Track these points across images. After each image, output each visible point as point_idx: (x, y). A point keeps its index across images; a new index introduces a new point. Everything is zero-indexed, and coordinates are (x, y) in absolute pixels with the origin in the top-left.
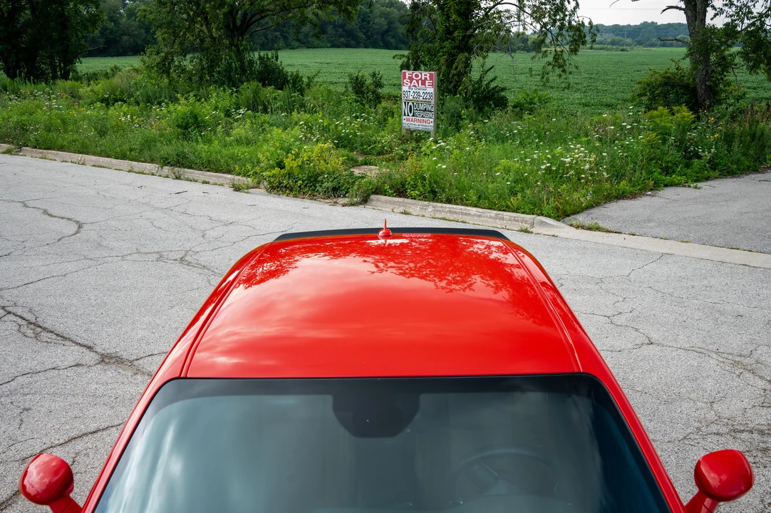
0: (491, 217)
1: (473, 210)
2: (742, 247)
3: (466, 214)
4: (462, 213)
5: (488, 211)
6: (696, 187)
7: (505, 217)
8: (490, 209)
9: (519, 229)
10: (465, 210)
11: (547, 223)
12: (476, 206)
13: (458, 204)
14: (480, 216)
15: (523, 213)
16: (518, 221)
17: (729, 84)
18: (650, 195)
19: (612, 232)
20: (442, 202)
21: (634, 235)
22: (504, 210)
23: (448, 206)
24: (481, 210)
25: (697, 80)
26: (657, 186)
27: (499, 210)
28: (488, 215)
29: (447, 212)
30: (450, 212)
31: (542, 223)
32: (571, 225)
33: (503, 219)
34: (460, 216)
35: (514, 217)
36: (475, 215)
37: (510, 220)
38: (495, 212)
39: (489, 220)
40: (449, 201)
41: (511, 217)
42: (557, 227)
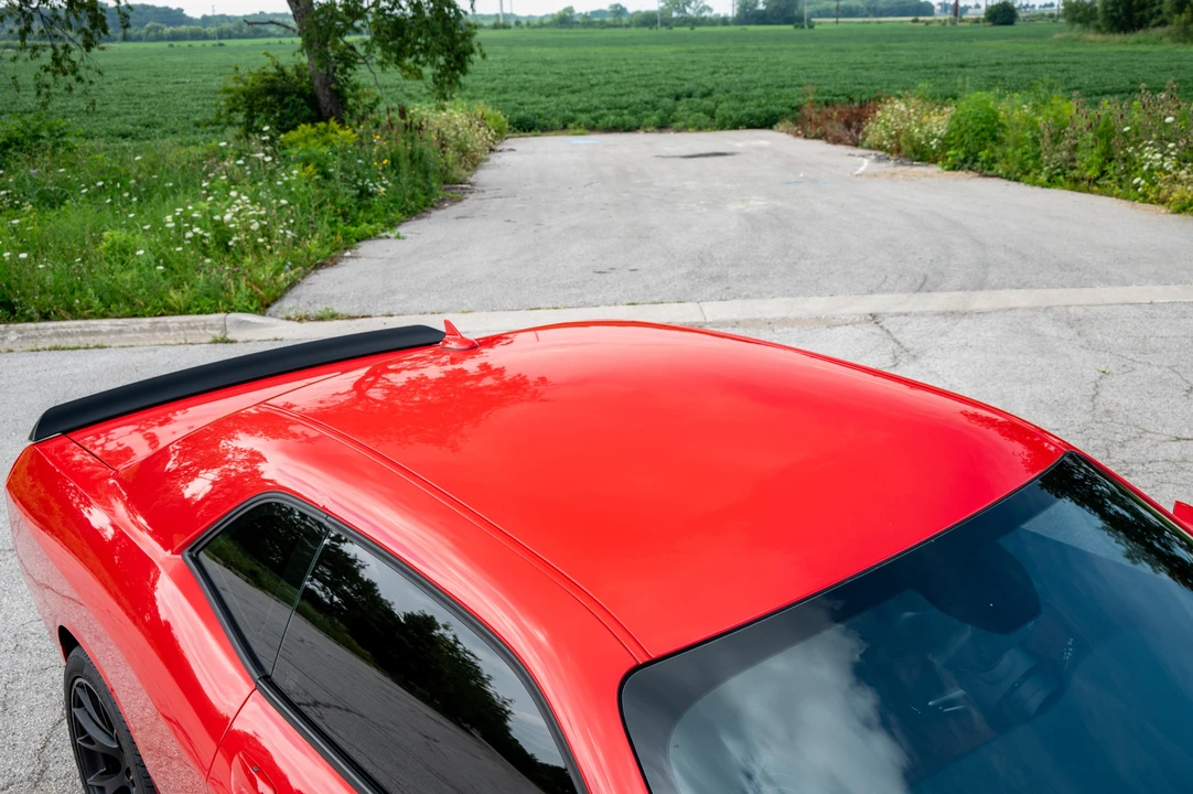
0: (143, 330)
1: (105, 324)
2: (541, 305)
3: (91, 333)
4: (84, 334)
5: (134, 320)
6: (398, 237)
7: (170, 325)
8: (135, 316)
9: (210, 339)
10: (89, 326)
11: (248, 323)
12: (104, 316)
13: (64, 319)
14: (121, 332)
15: (198, 313)
16: (196, 328)
17: (356, 87)
18: (351, 257)
19: (358, 317)
20: (31, 320)
21: (392, 316)
22: (162, 315)
23: (50, 324)
24: (120, 321)
25: (317, 83)
26: (351, 242)
27: (155, 316)
28: (137, 327)
29: (50, 337)
30: (58, 335)
31: (240, 324)
32: (288, 319)
33: (167, 329)
34: (81, 339)
35: (188, 322)
36: (109, 333)
37: (181, 328)
38: (148, 320)
39: (142, 335)
40: (46, 317)
41: (181, 323)
42: (267, 326)
